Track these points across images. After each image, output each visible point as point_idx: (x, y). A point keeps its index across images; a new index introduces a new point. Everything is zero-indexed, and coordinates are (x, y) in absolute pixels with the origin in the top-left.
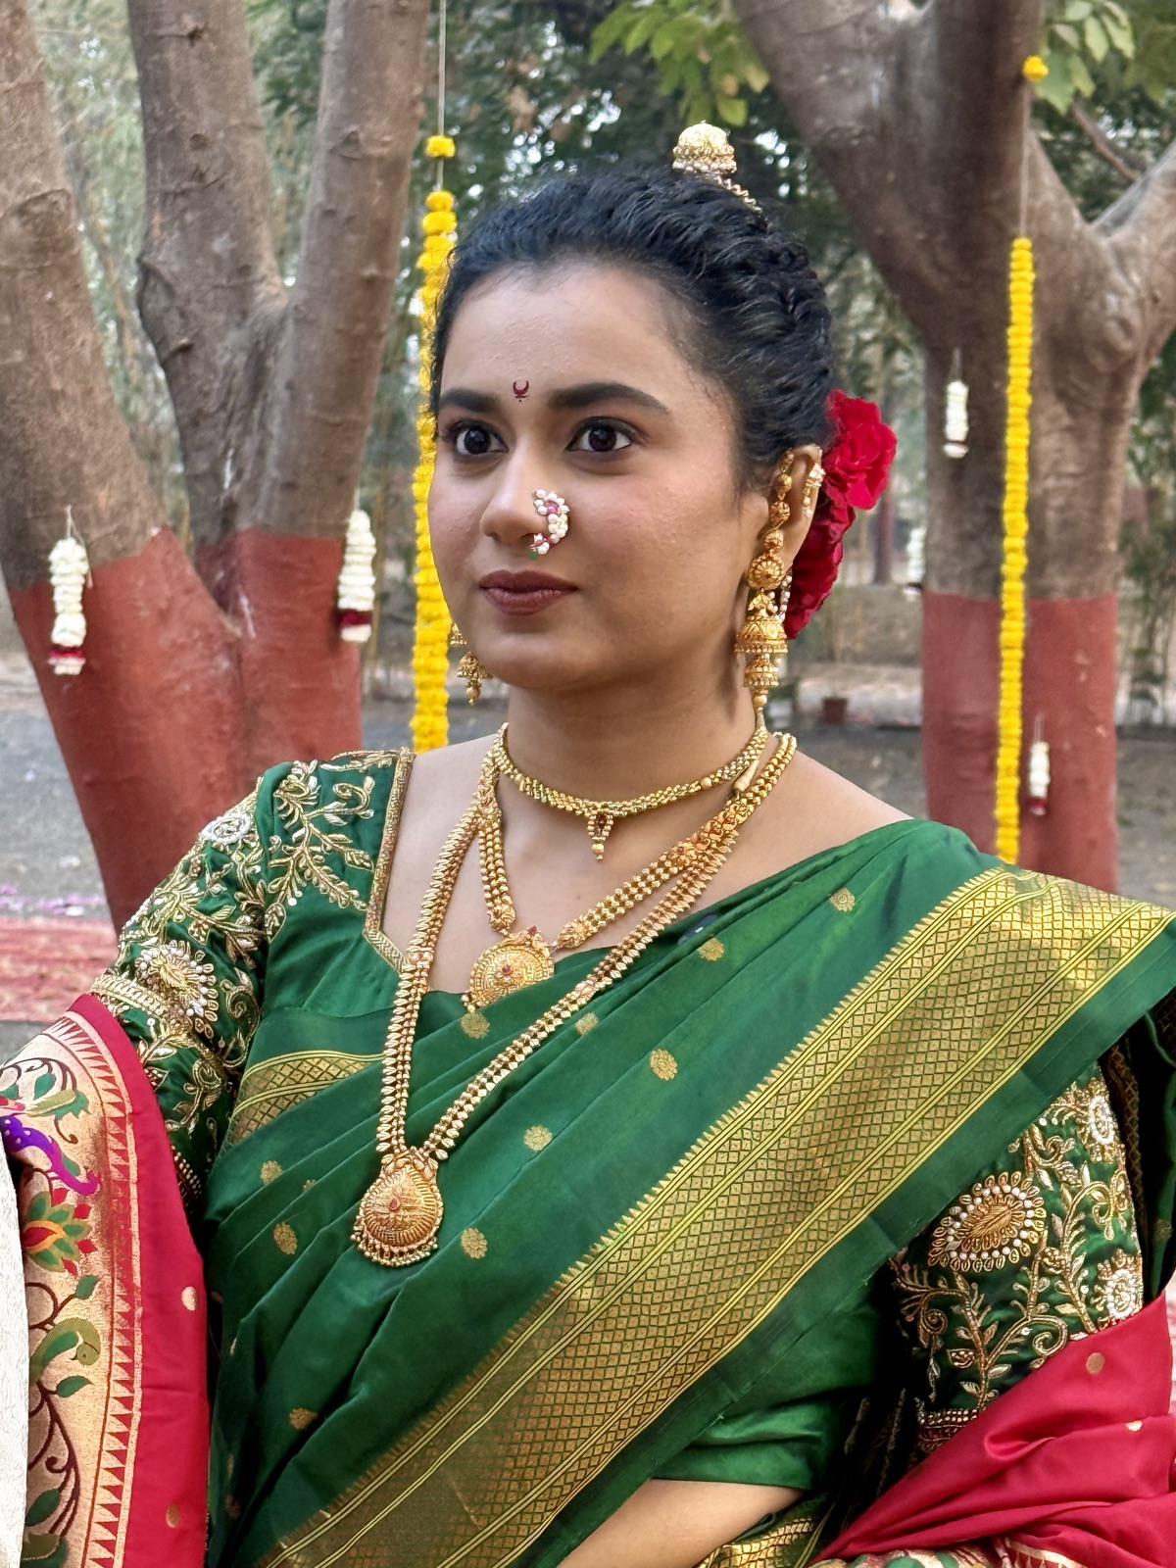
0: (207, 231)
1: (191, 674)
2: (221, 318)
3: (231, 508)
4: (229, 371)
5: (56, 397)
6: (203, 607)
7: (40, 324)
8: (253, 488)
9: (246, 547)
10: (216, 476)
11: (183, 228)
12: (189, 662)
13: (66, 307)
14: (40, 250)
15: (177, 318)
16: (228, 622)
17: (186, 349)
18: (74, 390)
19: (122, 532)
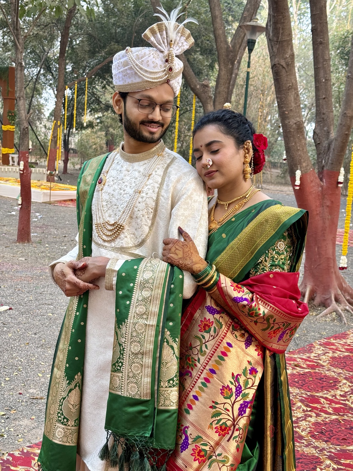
0: (324, 127)
1: (315, 190)
2: (324, 139)
3: (323, 166)
4: (325, 147)
5: (298, 150)
6: (318, 180)
7: (297, 140)
8: (327, 164)
9: (325, 172)
10: (322, 162)
11: (320, 126)
12: (315, 188)
13: (301, 137)
14: (298, 129)
15: (318, 139)
16: (321, 183)
17: (319, 144)
18: (301, 149)
19: (306, 169)
